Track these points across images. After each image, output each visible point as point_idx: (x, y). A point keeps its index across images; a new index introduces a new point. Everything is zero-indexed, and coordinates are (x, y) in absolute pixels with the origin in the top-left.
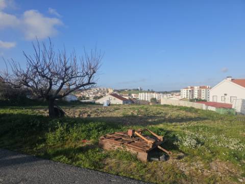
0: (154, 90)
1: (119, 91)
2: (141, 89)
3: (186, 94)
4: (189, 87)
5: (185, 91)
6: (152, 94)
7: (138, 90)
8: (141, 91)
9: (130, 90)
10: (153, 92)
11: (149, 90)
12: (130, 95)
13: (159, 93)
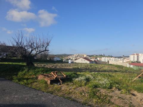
0: (112, 56)
1: (90, 56)
2: (104, 55)
3: (133, 58)
4: (135, 54)
5: (133, 57)
6: (110, 58)
7: (102, 55)
8: (104, 56)
9: (97, 55)
10: (112, 57)
11: (109, 56)
12: (96, 58)
13: (116, 57)
